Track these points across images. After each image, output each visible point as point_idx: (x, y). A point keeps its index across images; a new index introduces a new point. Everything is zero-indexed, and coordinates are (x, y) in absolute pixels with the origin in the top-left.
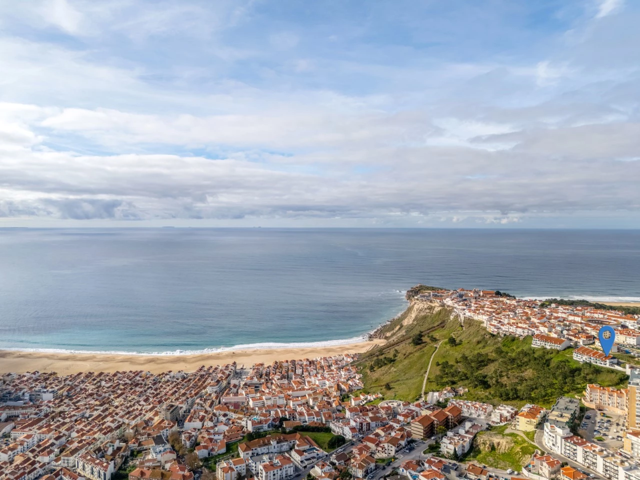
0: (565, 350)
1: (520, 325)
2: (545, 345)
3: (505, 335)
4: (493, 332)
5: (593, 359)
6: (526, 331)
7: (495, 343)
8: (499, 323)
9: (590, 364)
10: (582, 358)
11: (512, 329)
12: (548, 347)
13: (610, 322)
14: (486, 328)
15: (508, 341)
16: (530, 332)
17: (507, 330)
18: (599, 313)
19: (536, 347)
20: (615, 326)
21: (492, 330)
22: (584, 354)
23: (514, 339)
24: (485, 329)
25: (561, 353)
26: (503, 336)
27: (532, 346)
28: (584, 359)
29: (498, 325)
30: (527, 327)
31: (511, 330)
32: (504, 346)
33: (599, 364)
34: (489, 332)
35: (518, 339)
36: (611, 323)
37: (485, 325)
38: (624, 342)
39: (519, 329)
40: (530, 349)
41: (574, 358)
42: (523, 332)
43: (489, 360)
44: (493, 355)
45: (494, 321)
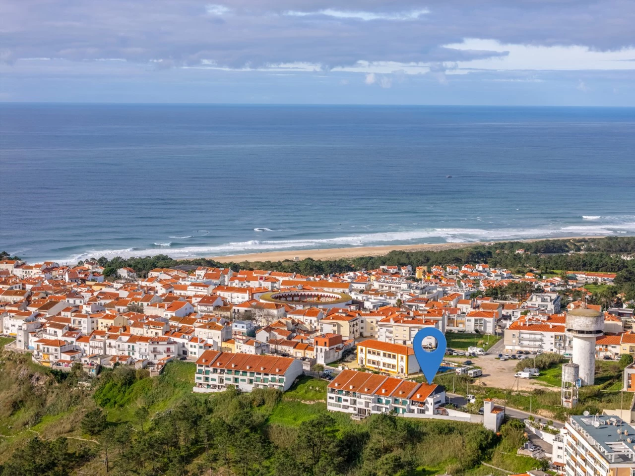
0: (293, 387)
1: (135, 331)
2: (236, 380)
3: (100, 369)
4: (58, 364)
5: (388, 402)
6: (161, 348)
7: (76, 400)
8: (70, 336)
9: (391, 419)
10: (354, 402)
11: (117, 348)
12: (246, 387)
13: (319, 297)
14: (30, 355)
15: (114, 385)
16: (172, 347)
17: (101, 352)
18: (261, 278)
19: (210, 390)
20: (343, 304)
21: (52, 358)
22: (362, 391)
23: (130, 378)
24: (25, 359)
25: (286, 398)
26: (93, 373)
27: (196, 389)
28: (363, 407)
29: (69, 339)
30: (160, 335)
31: (112, 352)
32: (104, 403)
33: (409, 413)
34: (45, 368)
35: (144, 374)
36: (323, 300)
37: (20, 347)
38: (405, 342)
39: (138, 345)
40: (195, 400)
41: (329, 408)
42: (155, 351)
43: (70, 456)
44: (80, 440)
45: (51, 330)
